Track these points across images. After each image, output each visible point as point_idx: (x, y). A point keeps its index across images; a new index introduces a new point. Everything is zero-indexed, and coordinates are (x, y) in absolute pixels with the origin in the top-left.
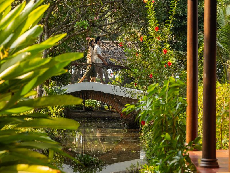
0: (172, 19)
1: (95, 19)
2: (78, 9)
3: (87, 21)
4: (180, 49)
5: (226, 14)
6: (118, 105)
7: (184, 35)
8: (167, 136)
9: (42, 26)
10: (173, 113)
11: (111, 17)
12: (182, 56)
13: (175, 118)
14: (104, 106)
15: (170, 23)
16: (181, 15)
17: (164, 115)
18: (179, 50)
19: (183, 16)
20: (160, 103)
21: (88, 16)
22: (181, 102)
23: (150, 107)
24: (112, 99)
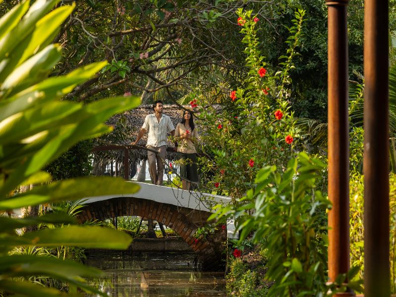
0: (292, 53)
1: (141, 58)
2: (108, 39)
3: (126, 62)
4: (303, 114)
5: (391, 46)
6: (183, 226)
7: (311, 88)
8: (296, 263)
9: (59, 48)
10: (304, 222)
11: (170, 54)
12: (308, 126)
13: (308, 231)
14: (155, 229)
15: (289, 61)
16: (304, 49)
17: (287, 225)
18: (300, 116)
19: (307, 50)
20: (282, 202)
21: (128, 52)
22: (320, 202)
23: (261, 210)
24: (172, 214)
